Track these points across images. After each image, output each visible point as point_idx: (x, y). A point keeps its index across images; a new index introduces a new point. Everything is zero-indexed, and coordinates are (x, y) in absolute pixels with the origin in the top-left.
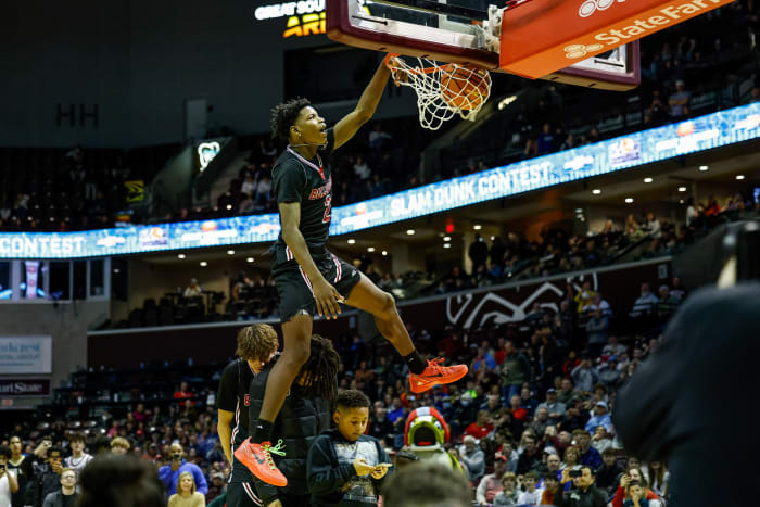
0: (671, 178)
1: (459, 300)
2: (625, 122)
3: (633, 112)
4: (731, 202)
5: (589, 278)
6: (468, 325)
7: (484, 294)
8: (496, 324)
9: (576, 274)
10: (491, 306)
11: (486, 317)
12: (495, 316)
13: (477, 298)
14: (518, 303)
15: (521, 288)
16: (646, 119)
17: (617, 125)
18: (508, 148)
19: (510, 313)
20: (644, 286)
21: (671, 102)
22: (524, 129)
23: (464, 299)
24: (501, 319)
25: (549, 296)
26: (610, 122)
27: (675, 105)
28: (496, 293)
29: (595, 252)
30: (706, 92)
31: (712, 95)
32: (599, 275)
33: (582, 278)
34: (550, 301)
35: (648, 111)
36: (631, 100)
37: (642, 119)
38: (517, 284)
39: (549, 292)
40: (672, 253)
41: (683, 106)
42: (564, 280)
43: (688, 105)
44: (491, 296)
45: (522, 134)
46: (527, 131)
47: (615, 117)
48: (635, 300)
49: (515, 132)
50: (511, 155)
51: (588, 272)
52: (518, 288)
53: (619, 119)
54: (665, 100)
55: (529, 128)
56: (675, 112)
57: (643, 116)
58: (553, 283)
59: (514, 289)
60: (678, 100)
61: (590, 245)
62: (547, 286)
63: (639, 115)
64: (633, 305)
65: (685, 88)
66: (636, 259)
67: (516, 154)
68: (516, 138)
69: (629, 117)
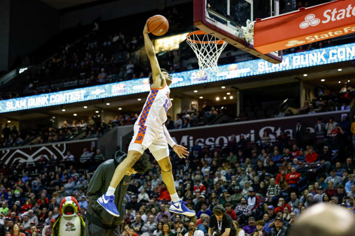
0: (95, 107)
1: (3, 152)
2: (78, 83)
3: (82, 79)
4: (117, 119)
5: (62, 145)
6: (6, 163)
7: (15, 150)
8: (19, 163)
9: (57, 143)
10: (18, 155)
11: (15, 159)
12: (19, 160)
13: (12, 152)
14: (30, 154)
15: (32, 148)
16: (87, 82)
17: (75, 84)
18: (27, 90)
19: (26, 158)
20: (85, 149)
21: (99, 77)
22: (35, 82)
23: (6, 152)
24: (22, 161)
25: (44, 152)
26: (72, 82)
27: (100, 78)
28: (21, 150)
29: (63, 135)
30: (112, 74)
31: (114, 75)
32: (66, 144)
33: (59, 145)
34: (45, 154)
35: (88, 79)
36: (81, 74)
37: (85, 82)
38: (31, 147)
39: (45, 150)
40: (97, 137)
41: (104, 78)
42: (51, 146)
43: (105, 78)
44: (18, 151)
45: (34, 84)
46: (36, 83)
47: (74, 80)
48: (81, 155)
49: (31, 83)
50: (27, 92)
51: (62, 143)
52: (31, 148)
53: (76, 82)
54: (96, 76)
55: (37, 81)
56: (101, 80)
57: (86, 81)
58: (46, 146)
59: (29, 148)
60: (102, 76)
61: (61, 132)
62: (44, 148)
63: (84, 80)
64: (80, 157)
65: (104, 72)
66: (80, 139)
67: (30, 92)
68: (31, 85)
69: (80, 81)
